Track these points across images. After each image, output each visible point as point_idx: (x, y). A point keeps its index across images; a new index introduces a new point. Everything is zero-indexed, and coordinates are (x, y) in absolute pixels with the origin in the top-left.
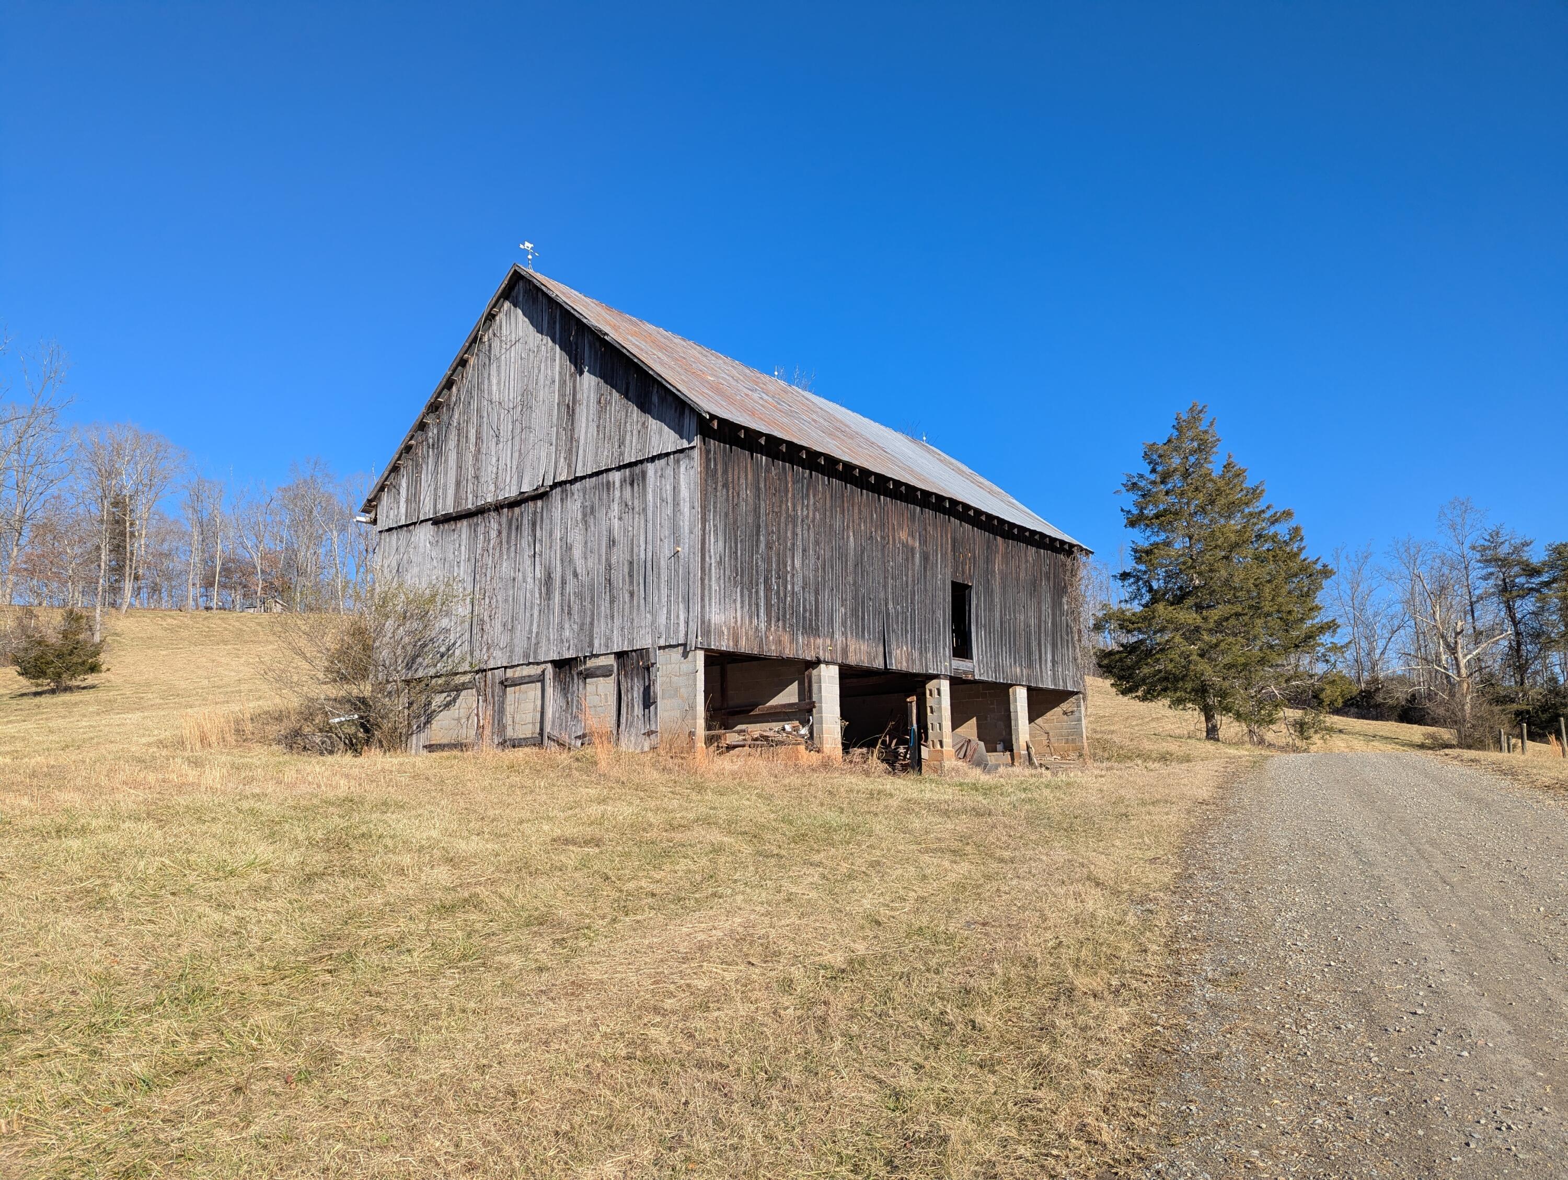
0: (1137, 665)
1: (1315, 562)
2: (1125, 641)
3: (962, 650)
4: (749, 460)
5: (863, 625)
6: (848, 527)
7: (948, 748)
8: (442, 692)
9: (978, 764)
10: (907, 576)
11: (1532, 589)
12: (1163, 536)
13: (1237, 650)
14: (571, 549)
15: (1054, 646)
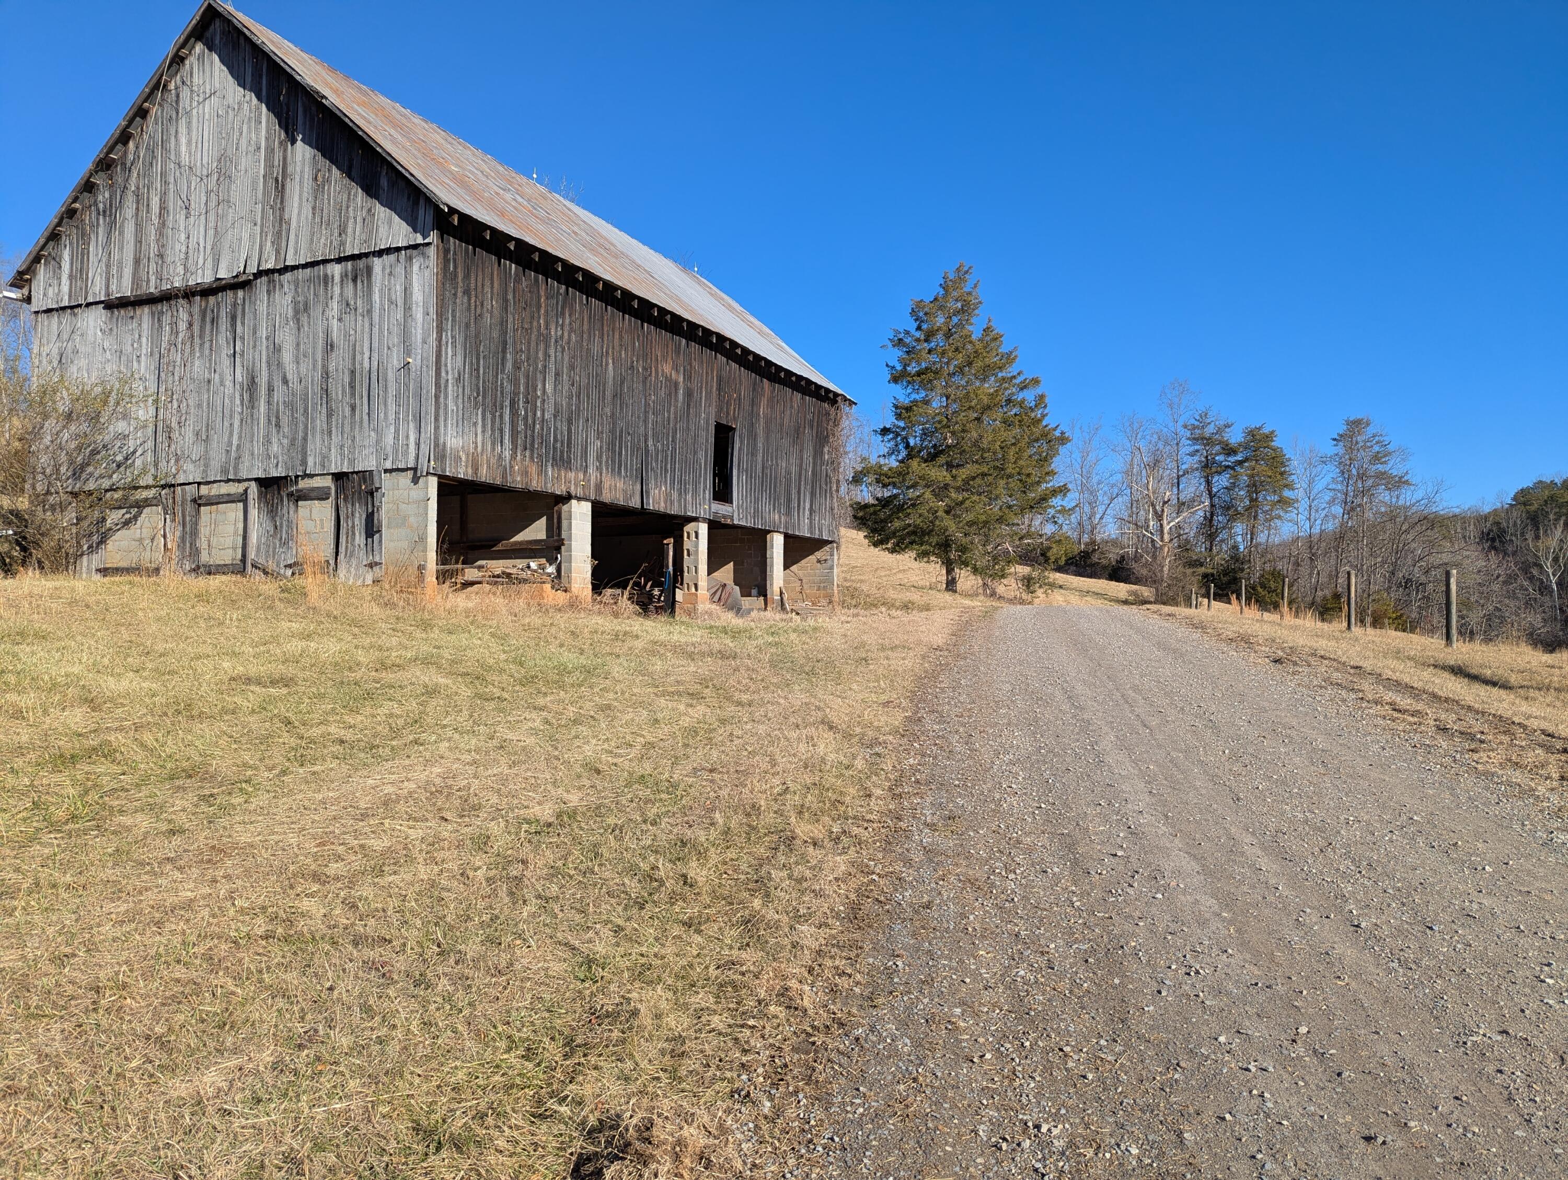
0: (889, 519)
1: (1055, 429)
2: (879, 495)
3: (722, 493)
4: (496, 265)
5: (620, 461)
6: (607, 353)
7: (703, 592)
8: (120, 508)
9: (731, 608)
10: (669, 412)
11: (1228, 467)
12: (923, 394)
13: (979, 508)
14: (279, 350)
15: (813, 494)
